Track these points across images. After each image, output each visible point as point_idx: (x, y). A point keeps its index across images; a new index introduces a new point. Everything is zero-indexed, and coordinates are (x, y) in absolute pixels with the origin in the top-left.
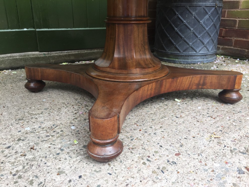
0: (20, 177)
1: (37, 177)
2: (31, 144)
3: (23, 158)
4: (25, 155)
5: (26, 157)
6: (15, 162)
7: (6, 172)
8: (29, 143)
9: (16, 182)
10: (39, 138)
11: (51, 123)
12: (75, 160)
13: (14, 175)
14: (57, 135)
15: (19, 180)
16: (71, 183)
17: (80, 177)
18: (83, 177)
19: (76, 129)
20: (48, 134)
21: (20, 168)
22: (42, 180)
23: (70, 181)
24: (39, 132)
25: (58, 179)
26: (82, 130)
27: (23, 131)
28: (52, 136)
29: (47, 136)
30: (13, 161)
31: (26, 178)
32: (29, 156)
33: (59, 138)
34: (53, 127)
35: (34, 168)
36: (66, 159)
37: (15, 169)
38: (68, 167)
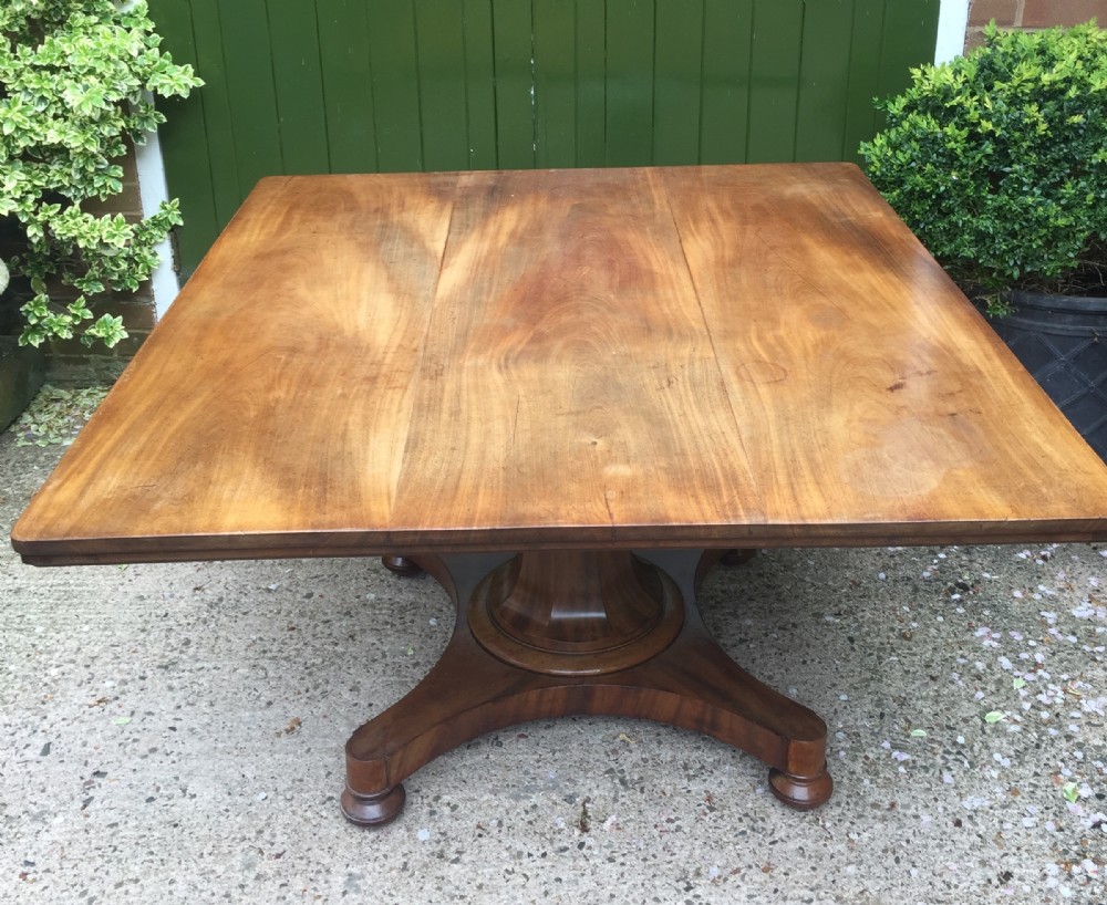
0: (310, 674)
1: (327, 682)
2: (357, 628)
3: (330, 648)
4: (336, 644)
5: (336, 648)
6: (318, 650)
7: (301, 660)
8: (354, 625)
9: (302, 679)
10: (373, 621)
11: (412, 597)
12: (385, 679)
13: (307, 668)
14: (400, 627)
15: (307, 677)
16: (355, 708)
17: (370, 705)
18: (373, 707)
19: (434, 627)
20: (390, 620)
21: (320, 660)
22: (329, 688)
23: (356, 704)
24: (380, 609)
25: (347, 695)
26: (440, 632)
27: (362, 598)
28: (393, 625)
29: (387, 623)
30: (318, 646)
31: (315, 678)
32: (340, 649)
33: (397, 634)
34: (409, 608)
35: (332, 668)
36: (376, 673)
37: (313, 660)
38: (368, 686)
